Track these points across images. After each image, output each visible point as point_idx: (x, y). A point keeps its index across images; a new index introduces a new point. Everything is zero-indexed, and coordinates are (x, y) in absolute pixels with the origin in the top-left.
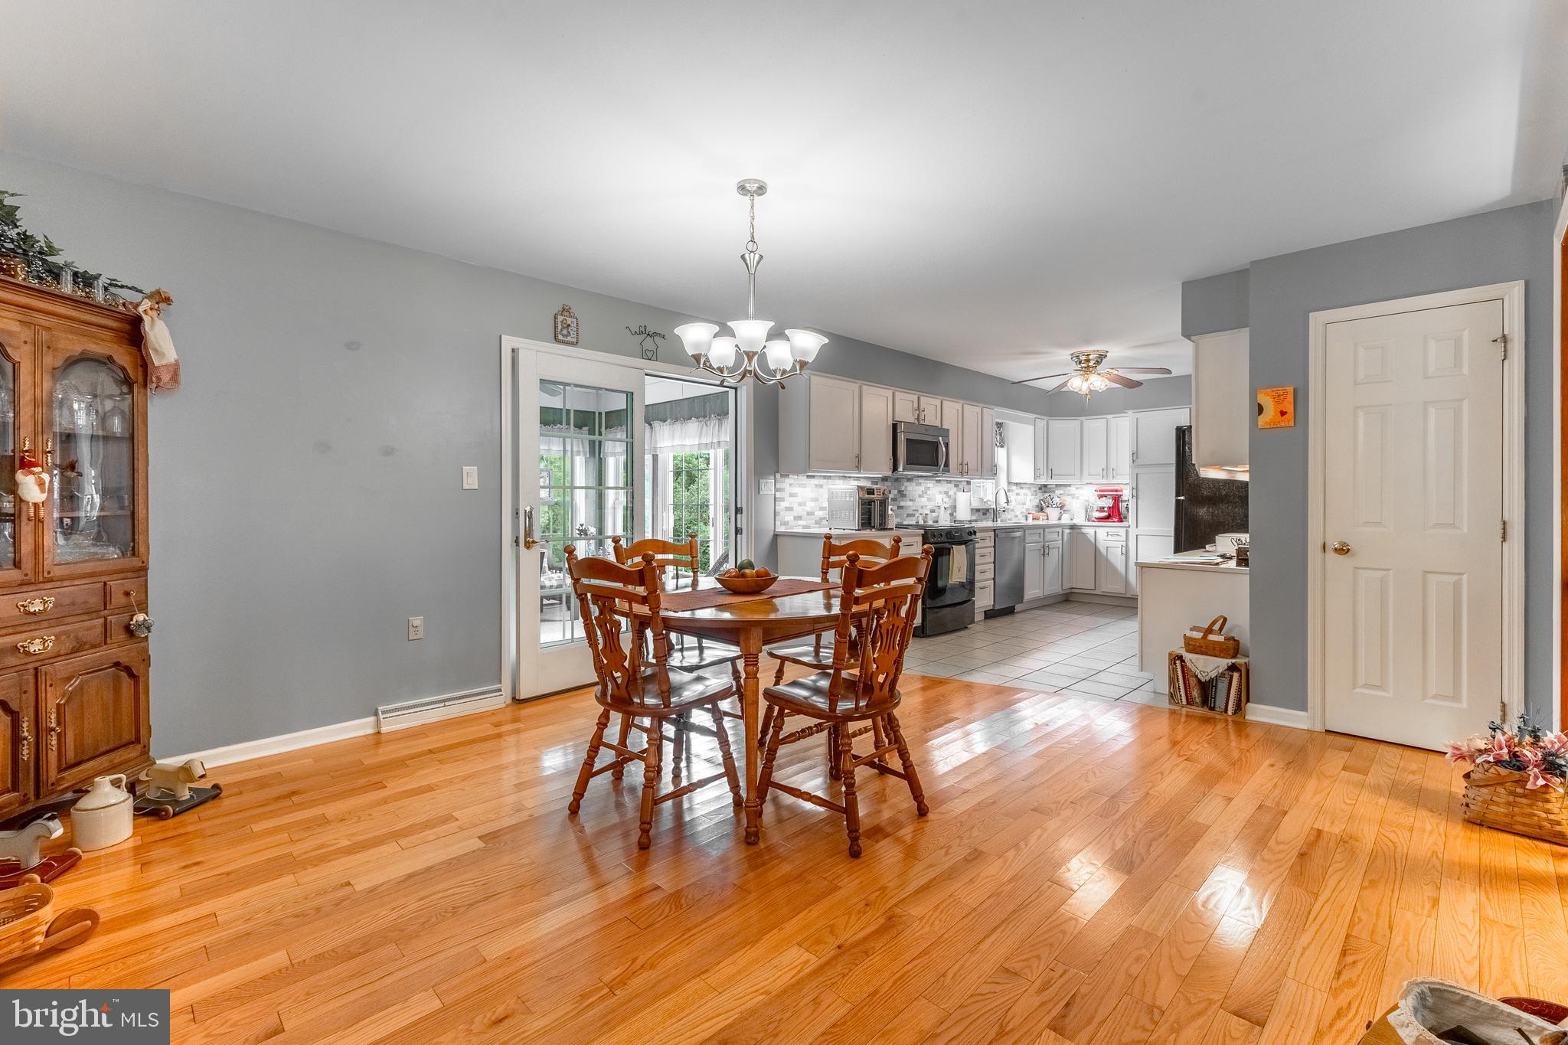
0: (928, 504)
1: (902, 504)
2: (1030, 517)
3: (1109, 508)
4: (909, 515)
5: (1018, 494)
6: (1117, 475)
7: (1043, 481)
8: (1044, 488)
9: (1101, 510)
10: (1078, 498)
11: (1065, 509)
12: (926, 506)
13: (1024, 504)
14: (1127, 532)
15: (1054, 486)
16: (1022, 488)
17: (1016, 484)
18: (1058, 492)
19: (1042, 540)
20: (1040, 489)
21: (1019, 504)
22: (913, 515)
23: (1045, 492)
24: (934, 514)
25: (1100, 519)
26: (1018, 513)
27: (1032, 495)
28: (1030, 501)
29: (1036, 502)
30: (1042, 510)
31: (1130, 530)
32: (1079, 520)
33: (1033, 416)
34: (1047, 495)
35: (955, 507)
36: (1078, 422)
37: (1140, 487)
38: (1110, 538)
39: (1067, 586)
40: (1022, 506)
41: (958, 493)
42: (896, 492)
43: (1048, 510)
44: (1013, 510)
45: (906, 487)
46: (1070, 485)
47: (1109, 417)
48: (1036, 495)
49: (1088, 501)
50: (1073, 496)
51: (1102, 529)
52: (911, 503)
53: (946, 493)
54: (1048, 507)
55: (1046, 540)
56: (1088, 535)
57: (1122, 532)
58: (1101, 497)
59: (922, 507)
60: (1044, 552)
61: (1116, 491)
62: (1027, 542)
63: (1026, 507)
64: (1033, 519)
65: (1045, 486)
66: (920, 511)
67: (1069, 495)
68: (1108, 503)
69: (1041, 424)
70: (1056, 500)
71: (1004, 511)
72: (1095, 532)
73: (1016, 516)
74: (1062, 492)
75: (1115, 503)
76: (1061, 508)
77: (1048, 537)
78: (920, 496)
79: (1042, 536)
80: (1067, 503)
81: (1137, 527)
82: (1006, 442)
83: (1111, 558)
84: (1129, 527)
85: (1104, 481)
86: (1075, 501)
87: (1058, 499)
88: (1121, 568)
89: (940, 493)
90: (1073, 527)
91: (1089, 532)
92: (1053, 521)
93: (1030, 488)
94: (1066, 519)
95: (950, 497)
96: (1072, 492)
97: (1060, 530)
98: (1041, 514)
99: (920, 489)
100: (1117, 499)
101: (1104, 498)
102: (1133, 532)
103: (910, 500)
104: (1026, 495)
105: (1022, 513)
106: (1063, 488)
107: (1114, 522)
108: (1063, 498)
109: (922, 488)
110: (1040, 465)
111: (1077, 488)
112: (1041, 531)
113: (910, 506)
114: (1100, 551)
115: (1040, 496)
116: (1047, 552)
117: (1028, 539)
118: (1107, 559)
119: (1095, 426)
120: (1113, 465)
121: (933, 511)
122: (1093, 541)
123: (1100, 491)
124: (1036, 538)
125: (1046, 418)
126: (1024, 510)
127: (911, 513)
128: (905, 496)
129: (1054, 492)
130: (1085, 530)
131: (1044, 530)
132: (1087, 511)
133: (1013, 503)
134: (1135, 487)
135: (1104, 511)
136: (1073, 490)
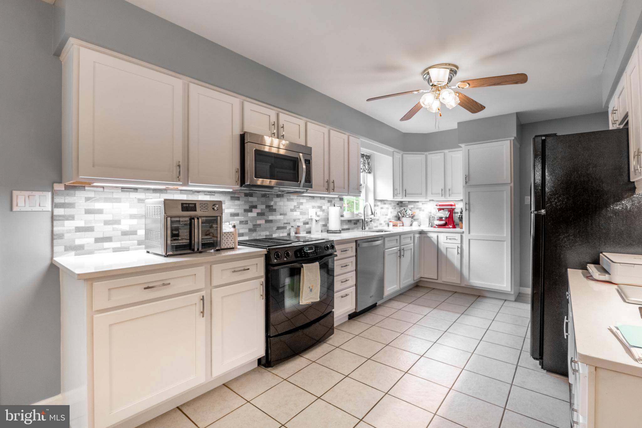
0: (301, 217)
1: (271, 218)
2: (391, 224)
3: (446, 218)
4: (279, 228)
5: (382, 208)
6: (452, 193)
7: (399, 199)
8: (400, 204)
9: (441, 219)
10: (423, 210)
11: (415, 218)
12: (299, 219)
13: (387, 215)
14: (462, 237)
15: (407, 202)
16: (385, 204)
17: (381, 201)
18: (410, 206)
19: (398, 244)
20: (398, 204)
21: (383, 215)
22: (284, 228)
23: (401, 206)
24: (307, 226)
25: (440, 226)
26: (382, 222)
27: (392, 208)
28: (391, 212)
29: (395, 213)
30: (399, 219)
31: (464, 235)
32: (425, 227)
33: (391, 149)
34: (402, 208)
35: (328, 219)
36: (424, 156)
37: (471, 202)
38: (448, 241)
39: (417, 277)
40: (385, 216)
41: (330, 208)
42: (264, 207)
43: (404, 219)
44: (378, 220)
45: (276, 203)
46: (418, 202)
47: (446, 151)
48: (395, 208)
49: (430, 213)
50: (420, 209)
51: (442, 234)
52: (281, 217)
53: (320, 207)
54: (403, 217)
55: (402, 244)
56: (431, 238)
57: (458, 236)
58: (440, 209)
59: (295, 220)
60: (400, 254)
61: (451, 205)
62: (386, 247)
63: (388, 217)
64: (393, 226)
65: (401, 202)
66: (292, 224)
67: (417, 208)
68: (445, 214)
69: (398, 156)
70: (409, 212)
71: (371, 221)
72: (438, 236)
73: (381, 224)
74: (412, 206)
75: (450, 214)
76: (412, 217)
77: (403, 242)
78: (292, 210)
79: (398, 241)
80: (416, 214)
81: (469, 233)
82: (373, 169)
83: (449, 256)
84: (463, 233)
85: (443, 199)
86: (422, 212)
87: (410, 211)
88: (457, 263)
89: (313, 207)
90: (422, 233)
91: (433, 236)
92: (407, 229)
93: (390, 204)
94: (415, 227)
95: (323, 211)
96: (420, 207)
97: (412, 235)
98: (398, 222)
99: (292, 204)
100: (452, 211)
101: (442, 211)
102: (466, 237)
103: (281, 214)
104: (388, 208)
105: (385, 221)
106: (413, 203)
107: (450, 228)
108: (414, 210)
109: (294, 203)
110: (397, 187)
111: (423, 204)
112: (398, 237)
113: (280, 220)
114: (441, 252)
115: (398, 209)
116: (402, 254)
117: (387, 245)
118: (446, 257)
119: (436, 157)
120: (449, 186)
121: (306, 223)
122: (436, 243)
123: (440, 205)
124: (394, 243)
125: (402, 152)
126: (387, 220)
127: (282, 225)
128: (275, 210)
129: (407, 206)
130: (430, 235)
131: (400, 236)
132: (430, 220)
133: (378, 216)
134: (467, 202)
135: (442, 220)
136: (420, 205)
